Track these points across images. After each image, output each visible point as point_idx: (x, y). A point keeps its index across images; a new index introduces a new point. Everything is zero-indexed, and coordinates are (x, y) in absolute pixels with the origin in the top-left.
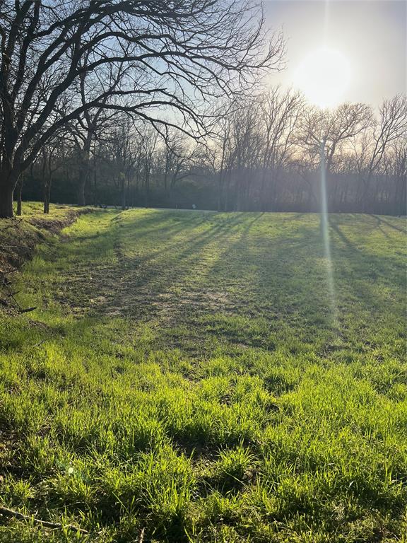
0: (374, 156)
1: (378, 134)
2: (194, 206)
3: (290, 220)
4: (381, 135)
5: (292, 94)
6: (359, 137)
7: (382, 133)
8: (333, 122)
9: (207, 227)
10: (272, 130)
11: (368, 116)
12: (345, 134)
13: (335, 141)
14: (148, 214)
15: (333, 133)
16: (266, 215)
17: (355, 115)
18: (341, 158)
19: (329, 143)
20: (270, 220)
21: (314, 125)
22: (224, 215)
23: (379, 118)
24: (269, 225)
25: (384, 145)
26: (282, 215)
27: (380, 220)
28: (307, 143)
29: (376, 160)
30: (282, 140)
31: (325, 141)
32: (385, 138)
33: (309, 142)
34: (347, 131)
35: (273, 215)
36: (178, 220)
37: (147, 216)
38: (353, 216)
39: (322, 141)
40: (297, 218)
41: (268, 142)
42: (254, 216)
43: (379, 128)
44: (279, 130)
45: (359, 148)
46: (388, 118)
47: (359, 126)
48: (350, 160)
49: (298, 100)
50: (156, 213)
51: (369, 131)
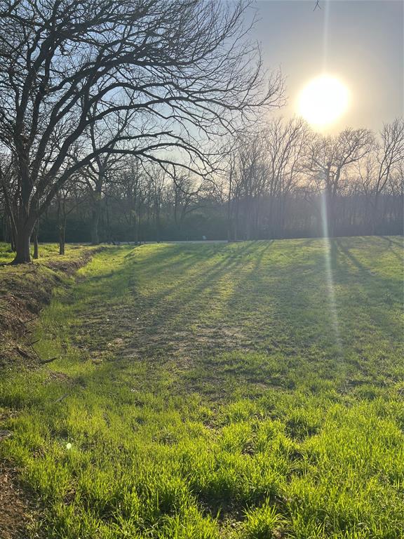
0: (380, 179)
1: (382, 157)
2: (204, 237)
3: (300, 246)
4: (385, 158)
5: (294, 124)
6: (363, 160)
7: (386, 156)
8: (336, 149)
9: (218, 258)
10: (276, 160)
11: (370, 141)
12: (349, 159)
13: (340, 167)
14: (160, 249)
15: (337, 159)
16: (276, 243)
17: (357, 141)
18: (346, 182)
19: (334, 169)
20: (280, 247)
21: (318, 152)
22: (234, 246)
23: (381, 142)
24: (280, 252)
25: (388, 167)
26: (292, 242)
27: (391, 241)
28: (312, 170)
29: (382, 181)
30: (288, 169)
31: (329, 166)
32: (389, 161)
33: (313, 169)
34: (351, 156)
35: (283, 242)
36: (190, 254)
37: (159, 251)
38: (363, 239)
39: (327, 167)
40: (308, 244)
41: (274, 172)
42: (265, 245)
43: (382, 151)
44: (284, 159)
45: (364, 172)
46: (390, 141)
47: (362, 151)
48: (357, 183)
49: (300, 129)
50: (168, 247)
51: (373, 154)
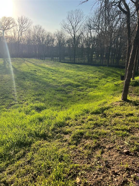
0: (19, 37)
6: (12, 30)
11: (14, 22)
12: (7, 28)
13: (4, 31)
15: (2, 27)
17: (9, 21)
18: (7, 38)
23: (18, 24)
32: (21, 31)
38: (15, 59)
43: (18, 27)
45: (13, 34)
46: (21, 24)
47: (11, 26)
48: (11, 38)
51: (15, 28)
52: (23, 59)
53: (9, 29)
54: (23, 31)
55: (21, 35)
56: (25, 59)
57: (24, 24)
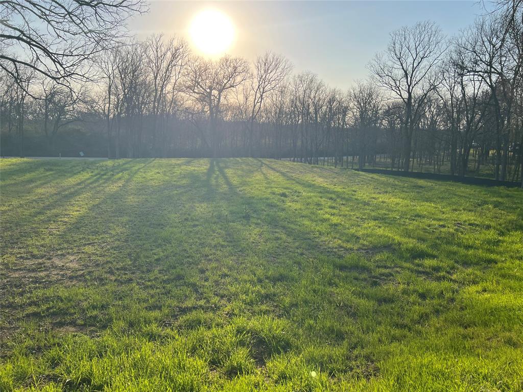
0: (255, 106)
1: (256, 86)
2: (82, 154)
3: (179, 165)
4: (259, 87)
5: (175, 44)
7: (259, 86)
8: (216, 74)
11: (246, 71)
12: (228, 85)
13: (220, 91)
15: (217, 83)
16: (157, 161)
17: (235, 68)
18: (229, 108)
20: (160, 166)
21: (200, 75)
23: (255, 72)
24: (157, 171)
25: (262, 96)
26: (173, 161)
27: (262, 163)
28: (195, 92)
29: (257, 107)
31: (211, 90)
32: (262, 90)
34: (229, 82)
35: (164, 161)
38: (240, 161)
39: (208, 90)
42: (144, 162)
43: (256, 80)
44: (166, 78)
46: (263, 72)
47: (239, 79)
48: (238, 109)
49: (181, 50)
51: (248, 83)
52: (260, 161)
53: (233, 87)
54: (266, 88)
55: (260, 100)
56: (264, 162)
57: (269, 71)
